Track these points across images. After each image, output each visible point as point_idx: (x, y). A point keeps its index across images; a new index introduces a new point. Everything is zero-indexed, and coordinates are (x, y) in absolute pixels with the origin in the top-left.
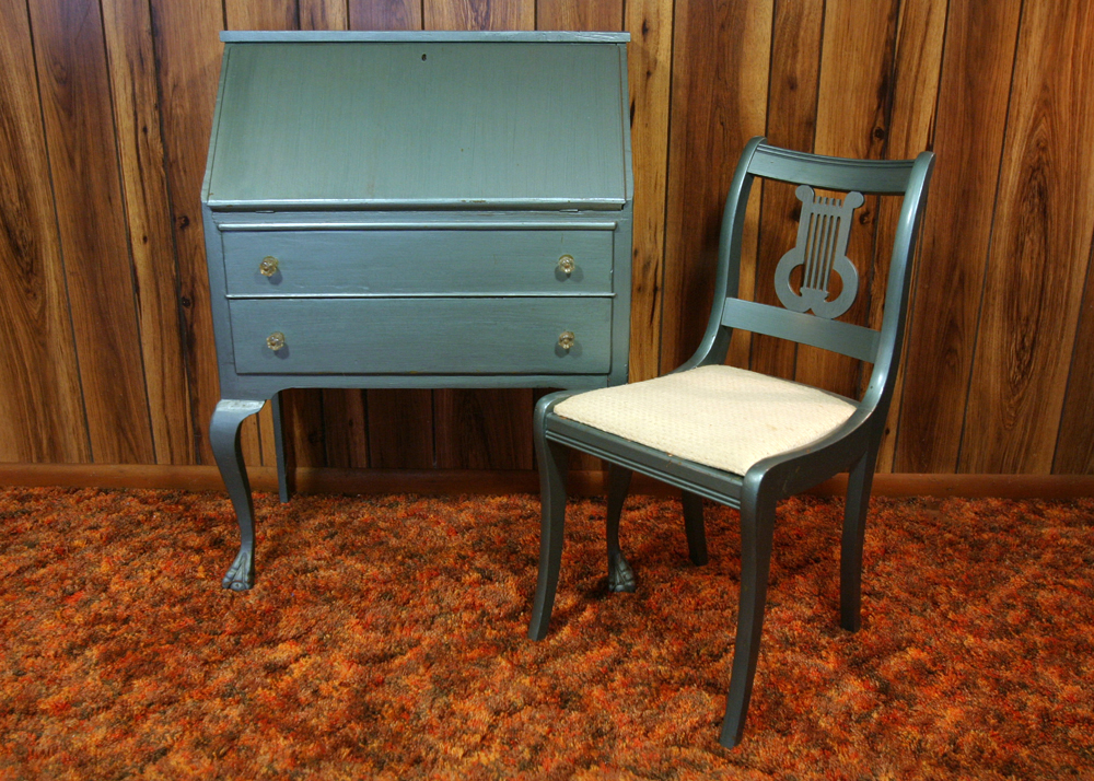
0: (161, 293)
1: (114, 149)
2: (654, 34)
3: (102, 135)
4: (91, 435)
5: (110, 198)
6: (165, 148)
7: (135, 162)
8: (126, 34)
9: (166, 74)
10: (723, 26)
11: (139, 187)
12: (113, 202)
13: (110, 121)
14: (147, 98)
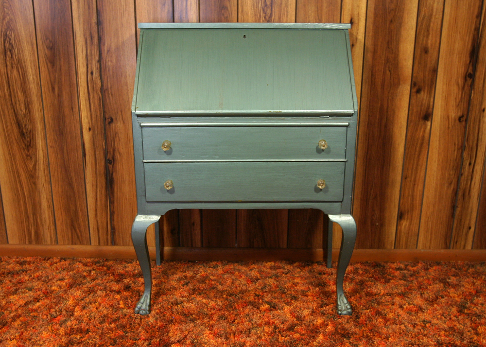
0: (97, 157)
1: (75, 82)
2: (356, 25)
3: (70, 75)
4: (58, 230)
5: (72, 108)
6: (102, 82)
7: (86, 90)
8: (84, 24)
9: (104, 45)
10: (391, 21)
11: (88, 103)
12: (74, 110)
13: (74, 69)
14: (93, 57)
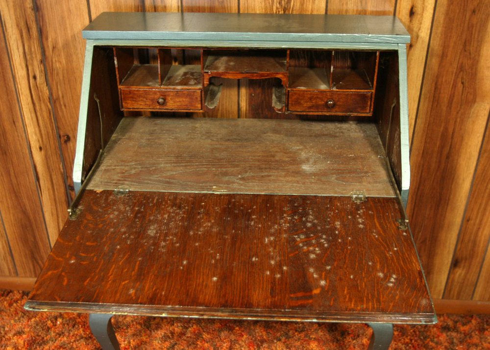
0: (54, 182)
1: (14, 89)
2: (419, 16)
3: (5, 80)
5: (14, 122)
6: (50, 90)
7: (30, 99)
8: (15, 10)
9: (47, 39)
11: (33, 115)
12: (17, 124)
13: (9, 71)
14: (34, 56)
